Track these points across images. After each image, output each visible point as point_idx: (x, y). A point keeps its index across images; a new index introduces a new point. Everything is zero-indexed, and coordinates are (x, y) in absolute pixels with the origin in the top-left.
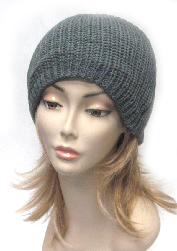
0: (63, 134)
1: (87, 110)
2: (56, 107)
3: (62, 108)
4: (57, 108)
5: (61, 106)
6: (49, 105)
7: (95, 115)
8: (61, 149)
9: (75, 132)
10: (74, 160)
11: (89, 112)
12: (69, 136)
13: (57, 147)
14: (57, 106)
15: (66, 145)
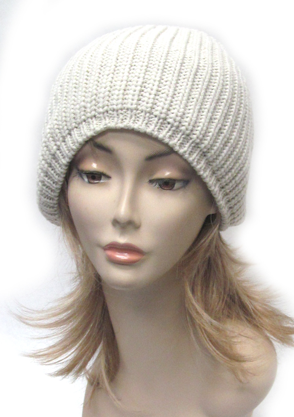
0: (116, 222)
1: (151, 181)
2: (100, 180)
3: (110, 181)
4: (102, 181)
5: (109, 177)
6: (88, 177)
7: (166, 188)
8: (114, 247)
9: (136, 218)
10: (136, 263)
11: (156, 184)
12: (127, 225)
13: (107, 245)
14: (103, 177)
15: (122, 240)
